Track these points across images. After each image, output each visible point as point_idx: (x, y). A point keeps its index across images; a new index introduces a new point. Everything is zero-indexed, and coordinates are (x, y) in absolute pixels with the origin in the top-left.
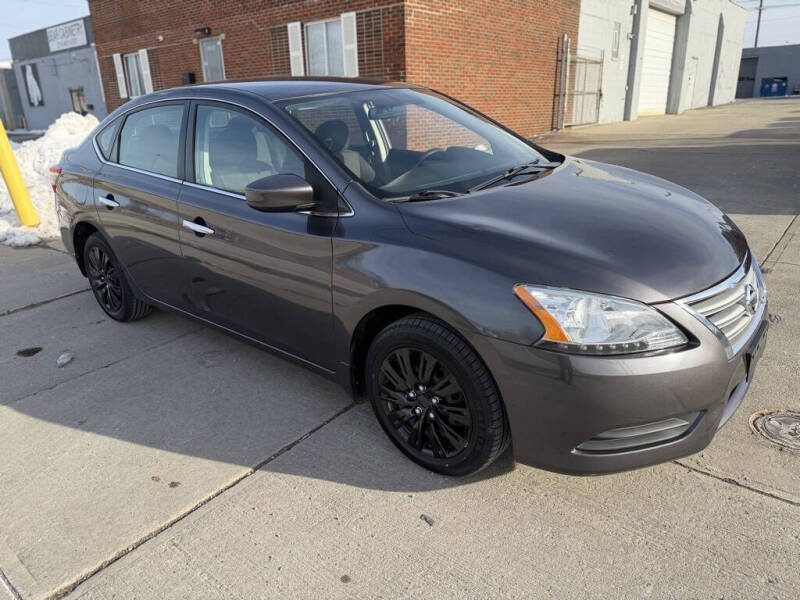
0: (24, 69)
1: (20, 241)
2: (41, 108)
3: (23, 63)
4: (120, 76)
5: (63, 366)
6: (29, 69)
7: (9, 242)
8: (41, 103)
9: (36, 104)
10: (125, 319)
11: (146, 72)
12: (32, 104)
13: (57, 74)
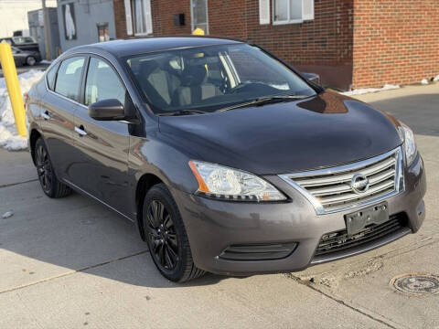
0: (64, 7)
1: (14, 146)
2: (74, 41)
3: (64, 3)
4: (128, 16)
5: (5, 218)
6: (68, 7)
7: (7, 146)
8: (75, 37)
9: (71, 37)
10: (52, 196)
11: (148, 13)
12: (67, 38)
13: (89, 12)
